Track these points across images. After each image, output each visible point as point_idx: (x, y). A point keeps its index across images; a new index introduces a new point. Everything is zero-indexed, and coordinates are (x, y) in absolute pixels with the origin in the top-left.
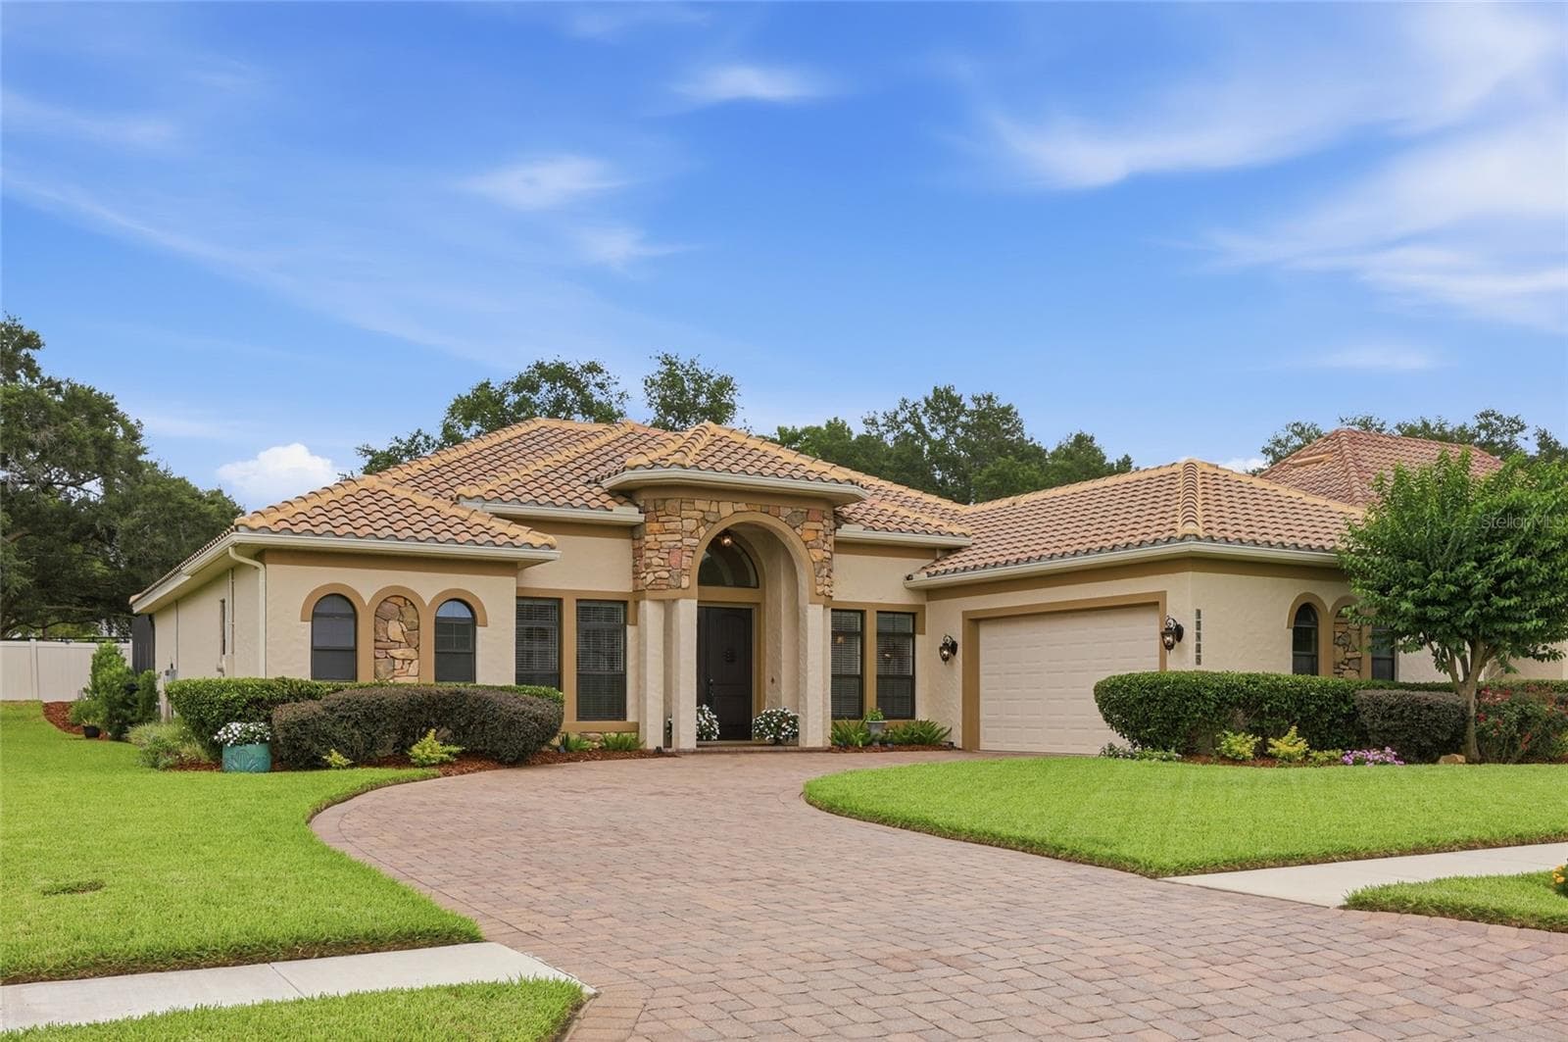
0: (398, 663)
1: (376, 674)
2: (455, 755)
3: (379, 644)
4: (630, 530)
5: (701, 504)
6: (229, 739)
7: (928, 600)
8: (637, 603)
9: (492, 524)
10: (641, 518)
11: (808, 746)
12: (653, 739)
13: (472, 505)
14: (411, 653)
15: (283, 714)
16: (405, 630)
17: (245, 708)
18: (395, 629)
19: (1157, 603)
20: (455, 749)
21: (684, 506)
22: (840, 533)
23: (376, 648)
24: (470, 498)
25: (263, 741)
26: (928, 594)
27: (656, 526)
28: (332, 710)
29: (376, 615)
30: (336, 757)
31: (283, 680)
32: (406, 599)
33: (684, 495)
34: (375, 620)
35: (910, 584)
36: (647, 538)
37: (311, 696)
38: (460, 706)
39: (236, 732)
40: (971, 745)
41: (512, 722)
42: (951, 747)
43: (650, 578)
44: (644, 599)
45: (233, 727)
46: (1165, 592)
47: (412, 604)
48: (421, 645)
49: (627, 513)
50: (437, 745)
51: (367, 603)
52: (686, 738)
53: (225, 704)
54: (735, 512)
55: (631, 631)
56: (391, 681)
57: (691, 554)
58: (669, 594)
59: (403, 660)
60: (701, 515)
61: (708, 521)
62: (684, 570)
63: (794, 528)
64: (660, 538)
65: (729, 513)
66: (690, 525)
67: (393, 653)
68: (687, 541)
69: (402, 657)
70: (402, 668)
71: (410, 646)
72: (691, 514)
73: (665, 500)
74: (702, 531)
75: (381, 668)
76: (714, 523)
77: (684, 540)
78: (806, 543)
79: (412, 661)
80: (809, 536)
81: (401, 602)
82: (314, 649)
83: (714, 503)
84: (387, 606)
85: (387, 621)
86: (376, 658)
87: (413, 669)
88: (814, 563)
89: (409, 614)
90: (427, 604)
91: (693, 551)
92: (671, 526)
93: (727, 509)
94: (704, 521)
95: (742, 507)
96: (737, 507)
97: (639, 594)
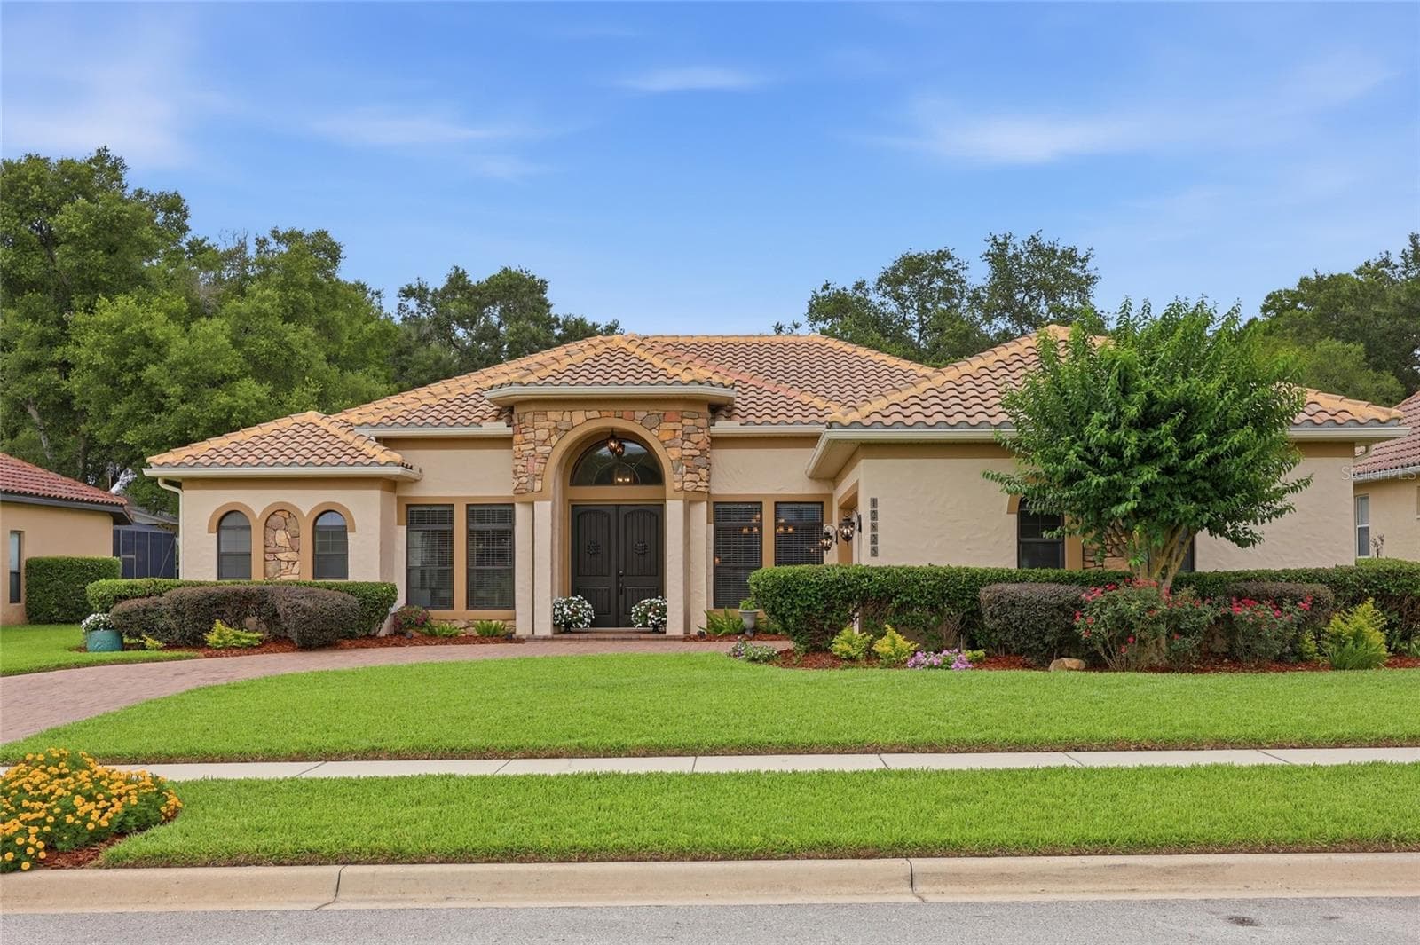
0: (284, 565)
1: (266, 573)
3: (268, 550)
5: (553, 415)
14: (292, 556)
16: (289, 537)
18: (281, 537)
21: (537, 418)
23: (265, 552)
27: (519, 438)
29: (265, 526)
32: (289, 513)
33: (534, 408)
34: (265, 530)
36: (514, 448)
43: (516, 483)
47: (294, 517)
48: (301, 550)
49: (503, 428)
51: (258, 517)
52: (544, 626)
54: (587, 420)
56: (278, 579)
57: (543, 460)
58: (528, 497)
59: (288, 562)
60: (554, 424)
61: (561, 430)
62: (537, 475)
63: (650, 430)
64: (522, 447)
65: (583, 422)
66: (542, 434)
67: (280, 556)
68: (539, 449)
69: (287, 559)
70: (287, 568)
71: (293, 550)
72: (543, 424)
74: (554, 439)
75: (270, 569)
76: (567, 431)
77: (537, 449)
78: (663, 442)
79: (295, 562)
80: (666, 436)
81: (286, 515)
82: (220, 556)
83: (567, 414)
84: (274, 518)
85: (275, 530)
86: (266, 560)
87: (296, 569)
88: (672, 461)
89: (292, 526)
90: (305, 515)
91: (547, 458)
92: (528, 436)
93: (578, 417)
94: (556, 430)
95: (595, 414)
96: (589, 415)
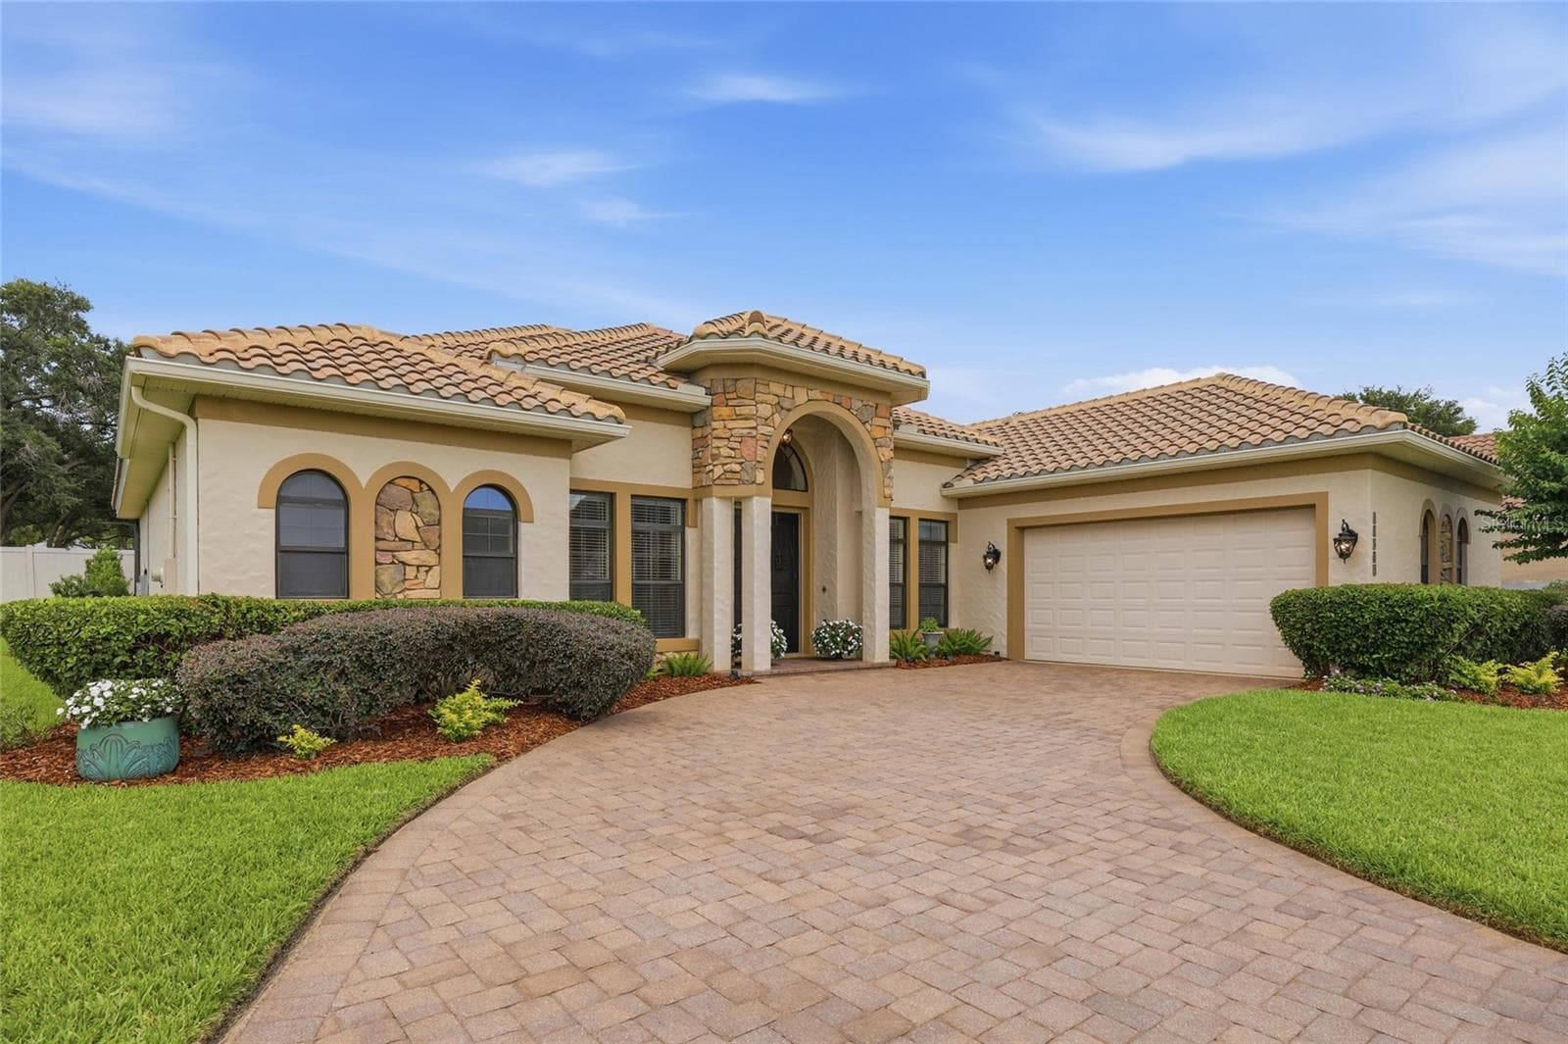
0: (411, 572)
1: (378, 589)
2: (508, 712)
3: (382, 545)
4: (690, 417)
5: (776, 388)
6: (83, 717)
7: (959, 509)
8: (698, 501)
9: (537, 388)
10: (707, 401)
11: (876, 661)
12: (721, 662)
13: (510, 366)
14: (428, 557)
15: (201, 663)
16: (420, 524)
17: (132, 651)
18: (405, 524)
19: (1313, 506)
20: (507, 704)
21: (760, 388)
22: (897, 434)
23: (377, 549)
24: (506, 357)
25: (157, 713)
26: (959, 504)
27: (725, 411)
28: (297, 651)
29: (377, 504)
30: (303, 738)
31: (214, 601)
32: (421, 482)
33: (757, 374)
34: (376, 510)
35: (948, 492)
36: (715, 424)
37: (266, 628)
38: (511, 637)
39: (99, 702)
40: (1015, 655)
41: (596, 662)
42: (996, 658)
43: (718, 471)
44: (710, 496)
45: (95, 691)
46: (1327, 493)
47: (430, 489)
48: (443, 547)
49: (690, 394)
50: (480, 701)
51: (364, 486)
52: (759, 657)
53: (89, 646)
54: (809, 400)
55: (691, 534)
56: (400, 596)
57: (766, 444)
58: (739, 491)
59: (418, 566)
60: (776, 400)
61: (782, 408)
62: (759, 462)
63: (864, 424)
64: (730, 425)
65: (805, 400)
66: (765, 410)
67: (404, 556)
68: (761, 429)
69: (416, 563)
70: (416, 577)
71: (427, 547)
72: (765, 398)
73: (737, 380)
74: (777, 419)
75: (385, 578)
76: (789, 410)
77: (759, 427)
78: (875, 439)
79: (431, 567)
80: (879, 433)
81: (414, 485)
82: (281, 551)
83: (789, 389)
84: (393, 490)
85: (394, 511)
86: (377, 563)
87: (432, 579)
88: (882, 462)
89: (427, 504)
90: (452, 490)
91: (768, 441)
92: (745, 411)
93: (801, 395)
94: (779, 407)
95: (816, 394)
96: (811, 394)
97: (701, 490)
